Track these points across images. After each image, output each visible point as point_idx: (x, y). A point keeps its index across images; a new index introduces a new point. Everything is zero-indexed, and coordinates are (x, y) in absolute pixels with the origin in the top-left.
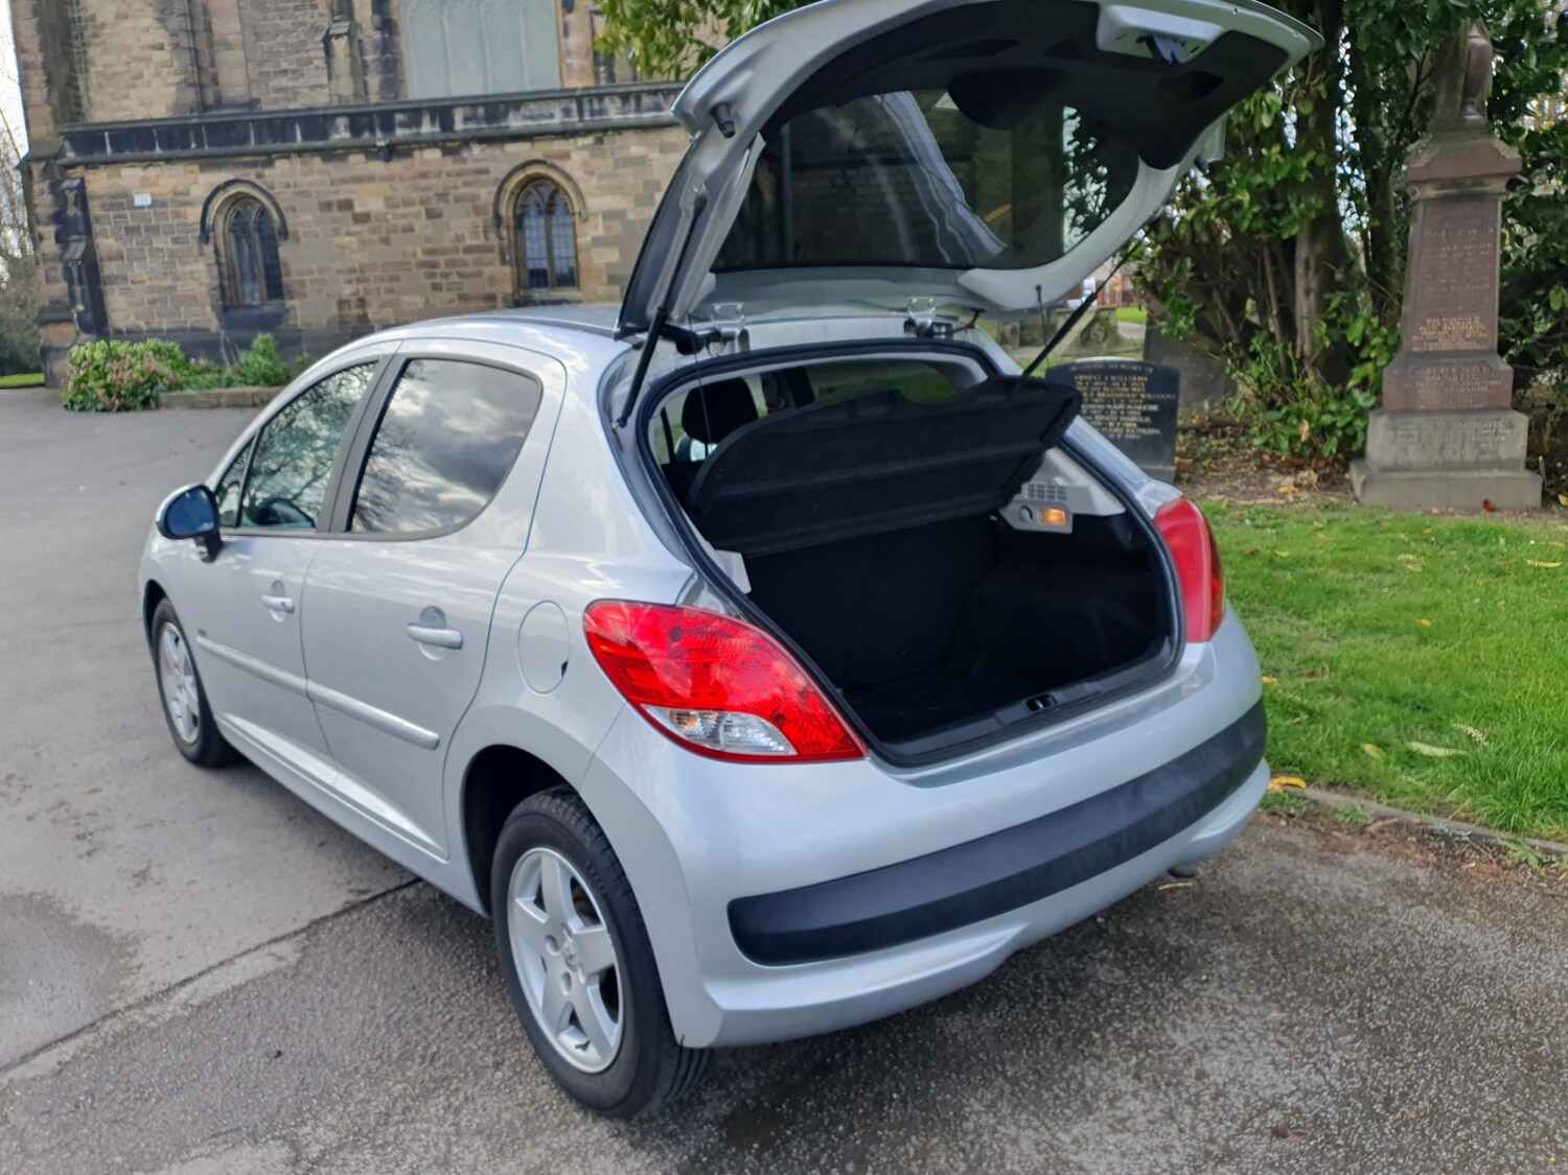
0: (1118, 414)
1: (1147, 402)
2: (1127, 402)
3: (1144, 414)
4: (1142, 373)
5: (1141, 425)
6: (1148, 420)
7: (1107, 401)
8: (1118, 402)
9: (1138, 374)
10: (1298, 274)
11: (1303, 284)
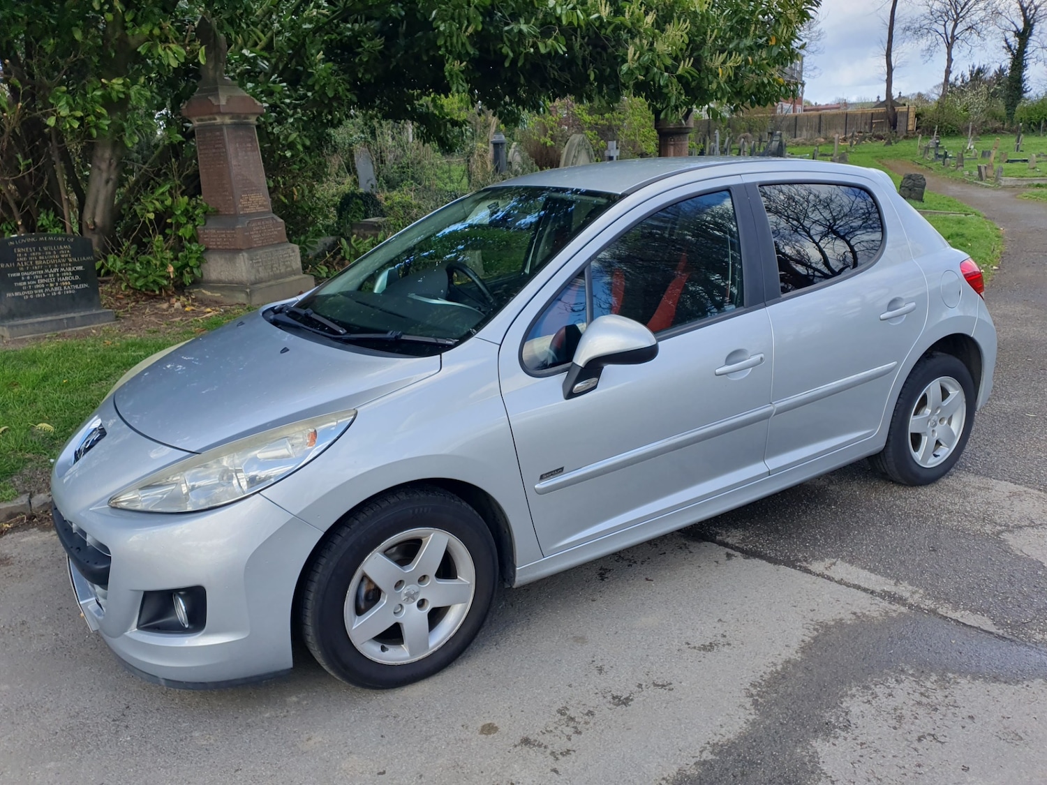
0: (56, 277)
1: (74, 264)
2: (59, 267)
3: (74, 273)
4: (66, 243)
5: (73, 282)
6: (77, 277)
7: (44, 267)
8: (53, 267)
9: (63, 243)
10: (99, 169)
11: (105, 176)
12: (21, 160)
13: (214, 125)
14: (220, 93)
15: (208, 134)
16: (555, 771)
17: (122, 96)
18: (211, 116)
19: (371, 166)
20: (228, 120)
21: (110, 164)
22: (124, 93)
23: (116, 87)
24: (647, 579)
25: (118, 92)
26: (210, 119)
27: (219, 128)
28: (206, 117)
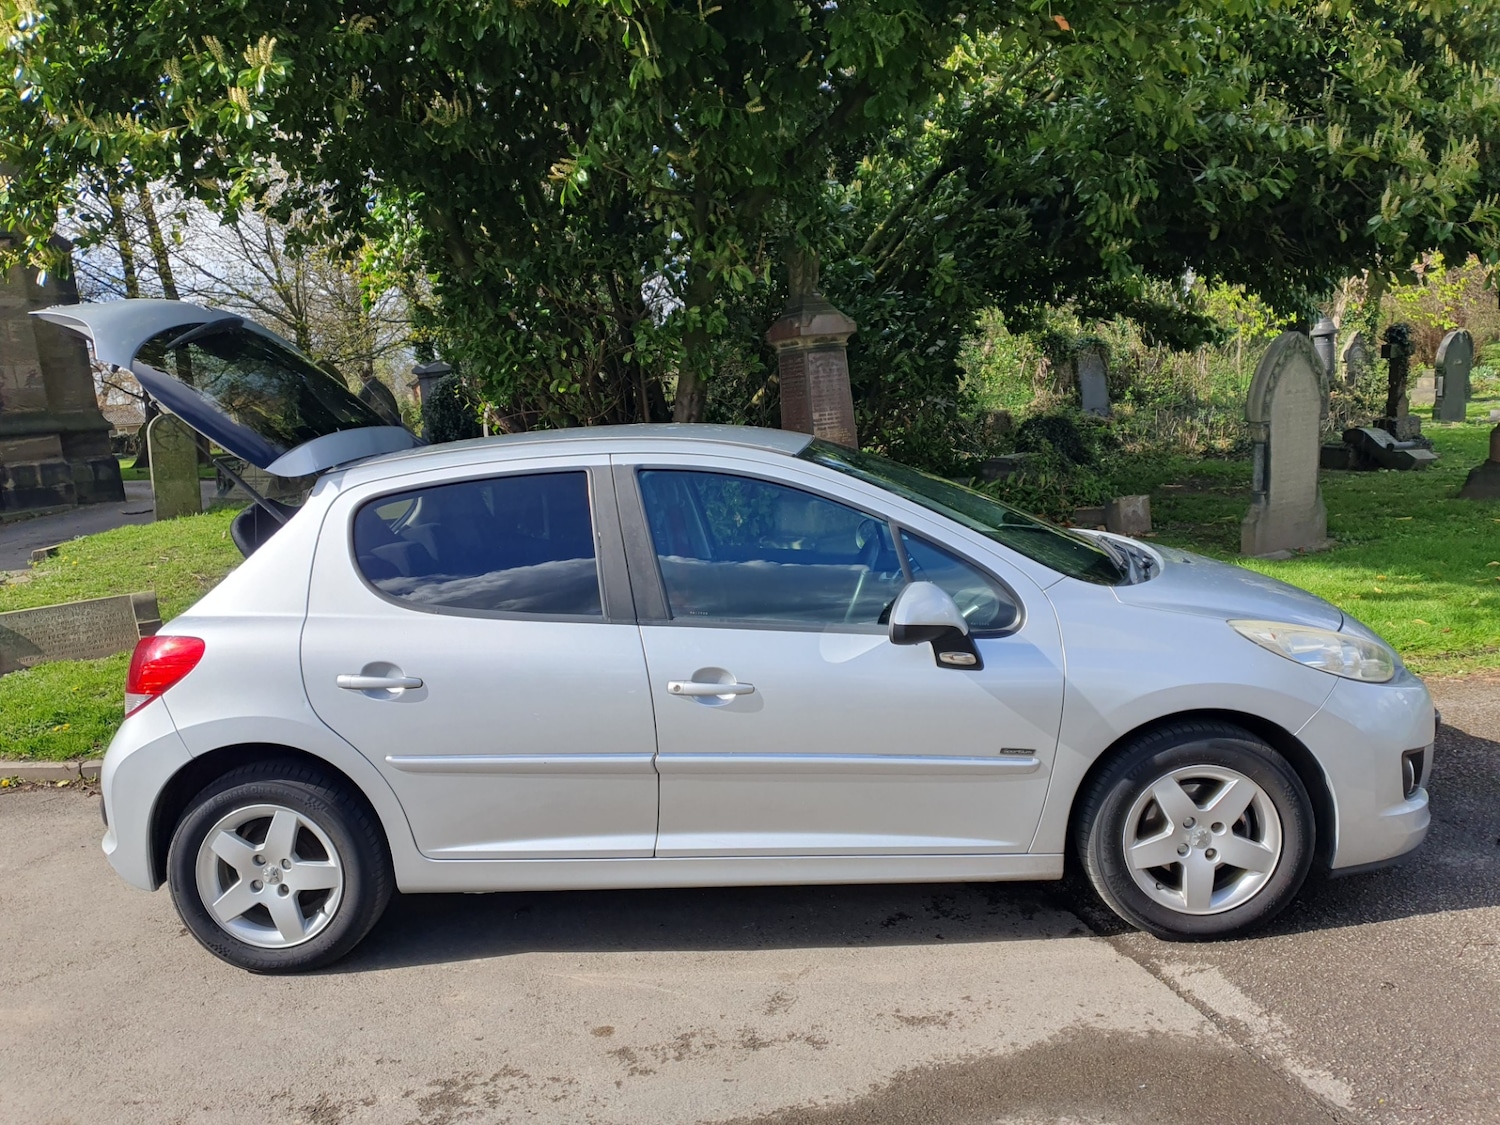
10: (681, 403)
11: (686, 412)
12: (603, 398)
13: (795, 350)
14: (804, 312)
15: (790, 361)
16: (618, 1084)
17: (700, 325)
18: (793, 340)
19: (1104, 378)
20: (810, 344)
21: (692, 400)
22: (702, 321)
23: (693, 316)
24: (938, 936)
25: (694, 322)
26: (792, 344)
27: (800, 354)
28: (789, 341)
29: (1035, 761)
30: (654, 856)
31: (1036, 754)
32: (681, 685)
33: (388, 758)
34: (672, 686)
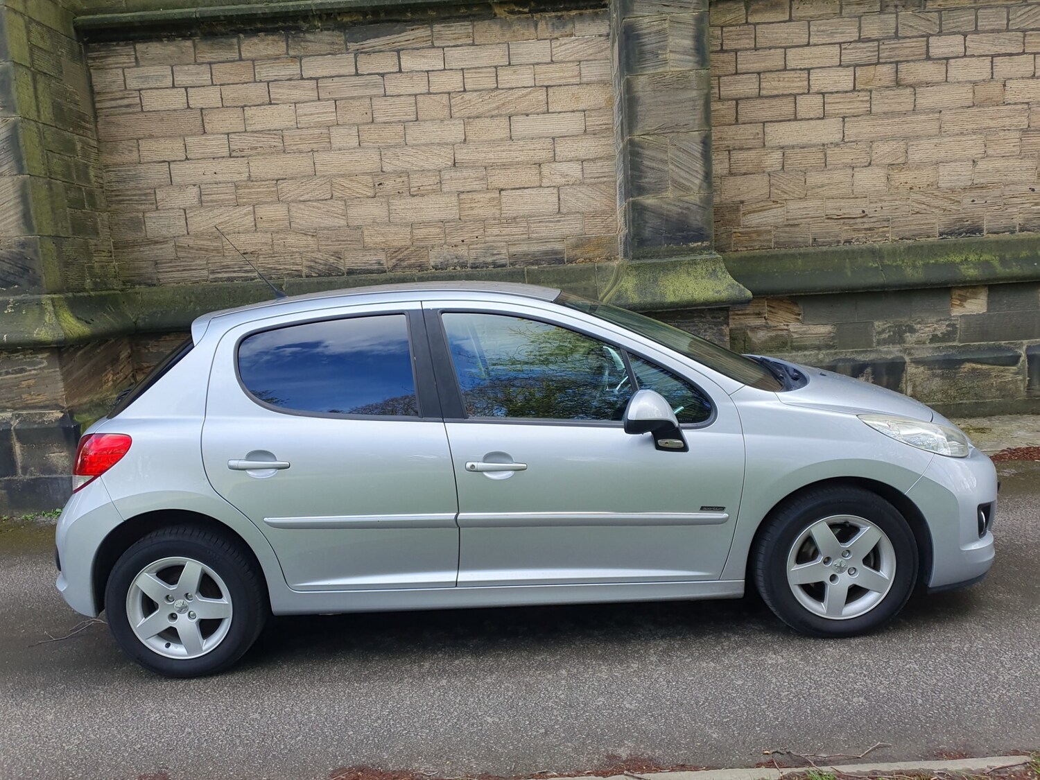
29: (724, 515)
30: (456, 586)
31: (726, 510)
32: (475, 464)
33: (265, 519)
34: (469, 465)
